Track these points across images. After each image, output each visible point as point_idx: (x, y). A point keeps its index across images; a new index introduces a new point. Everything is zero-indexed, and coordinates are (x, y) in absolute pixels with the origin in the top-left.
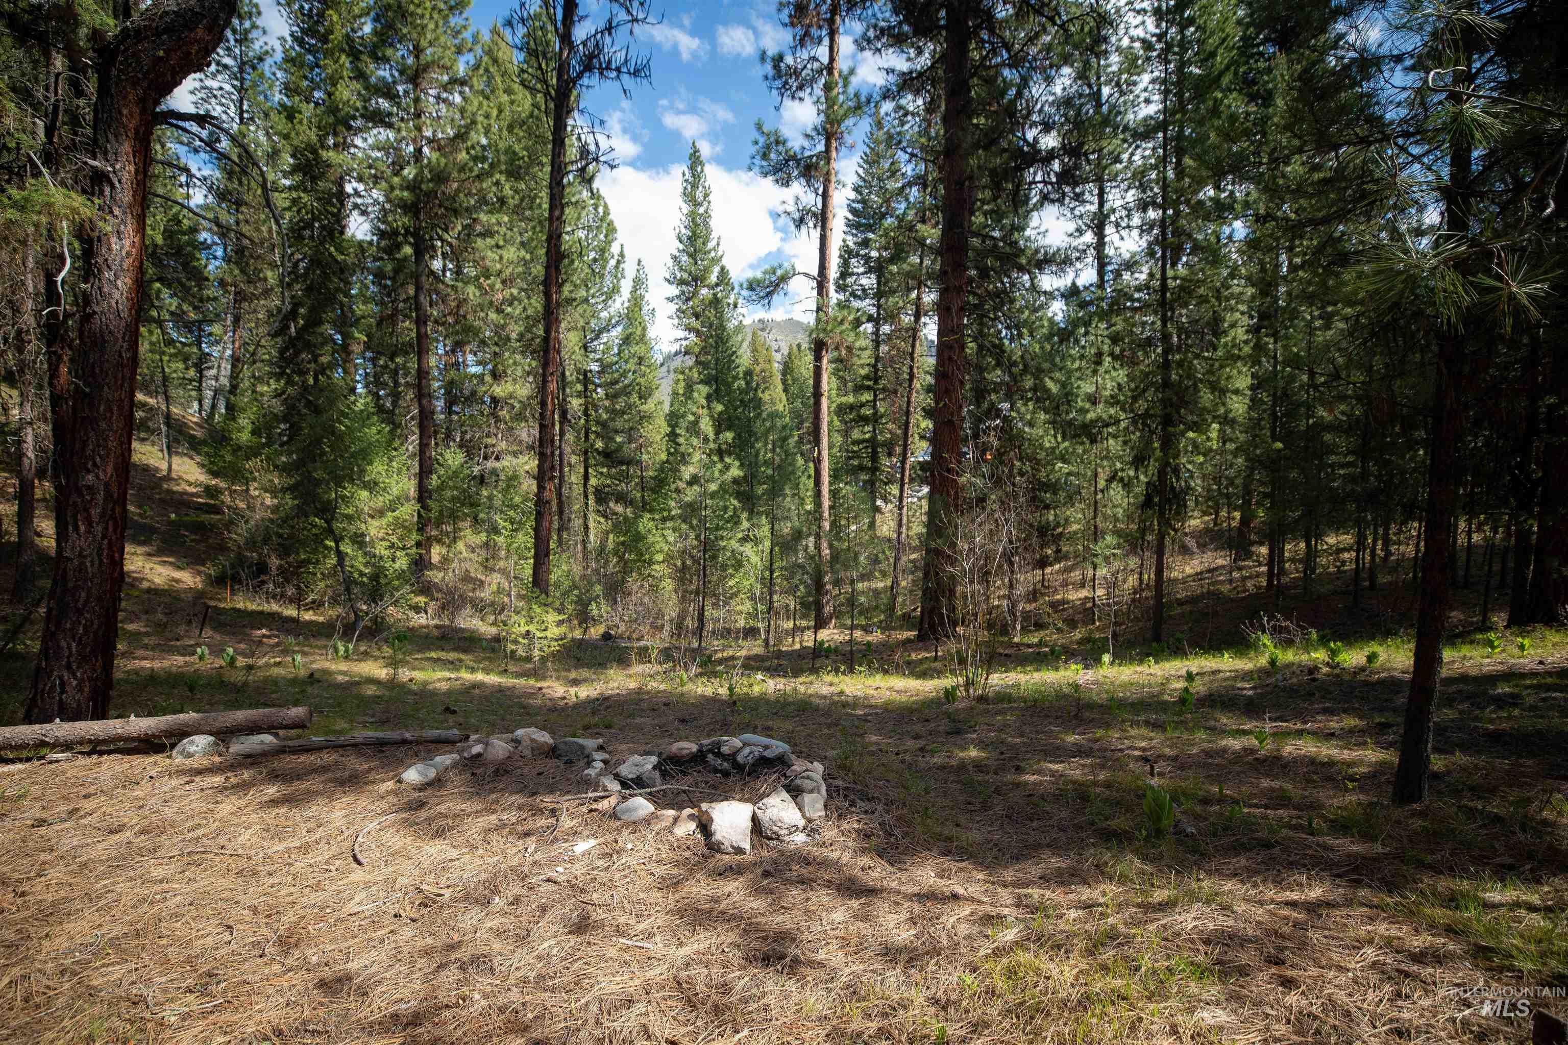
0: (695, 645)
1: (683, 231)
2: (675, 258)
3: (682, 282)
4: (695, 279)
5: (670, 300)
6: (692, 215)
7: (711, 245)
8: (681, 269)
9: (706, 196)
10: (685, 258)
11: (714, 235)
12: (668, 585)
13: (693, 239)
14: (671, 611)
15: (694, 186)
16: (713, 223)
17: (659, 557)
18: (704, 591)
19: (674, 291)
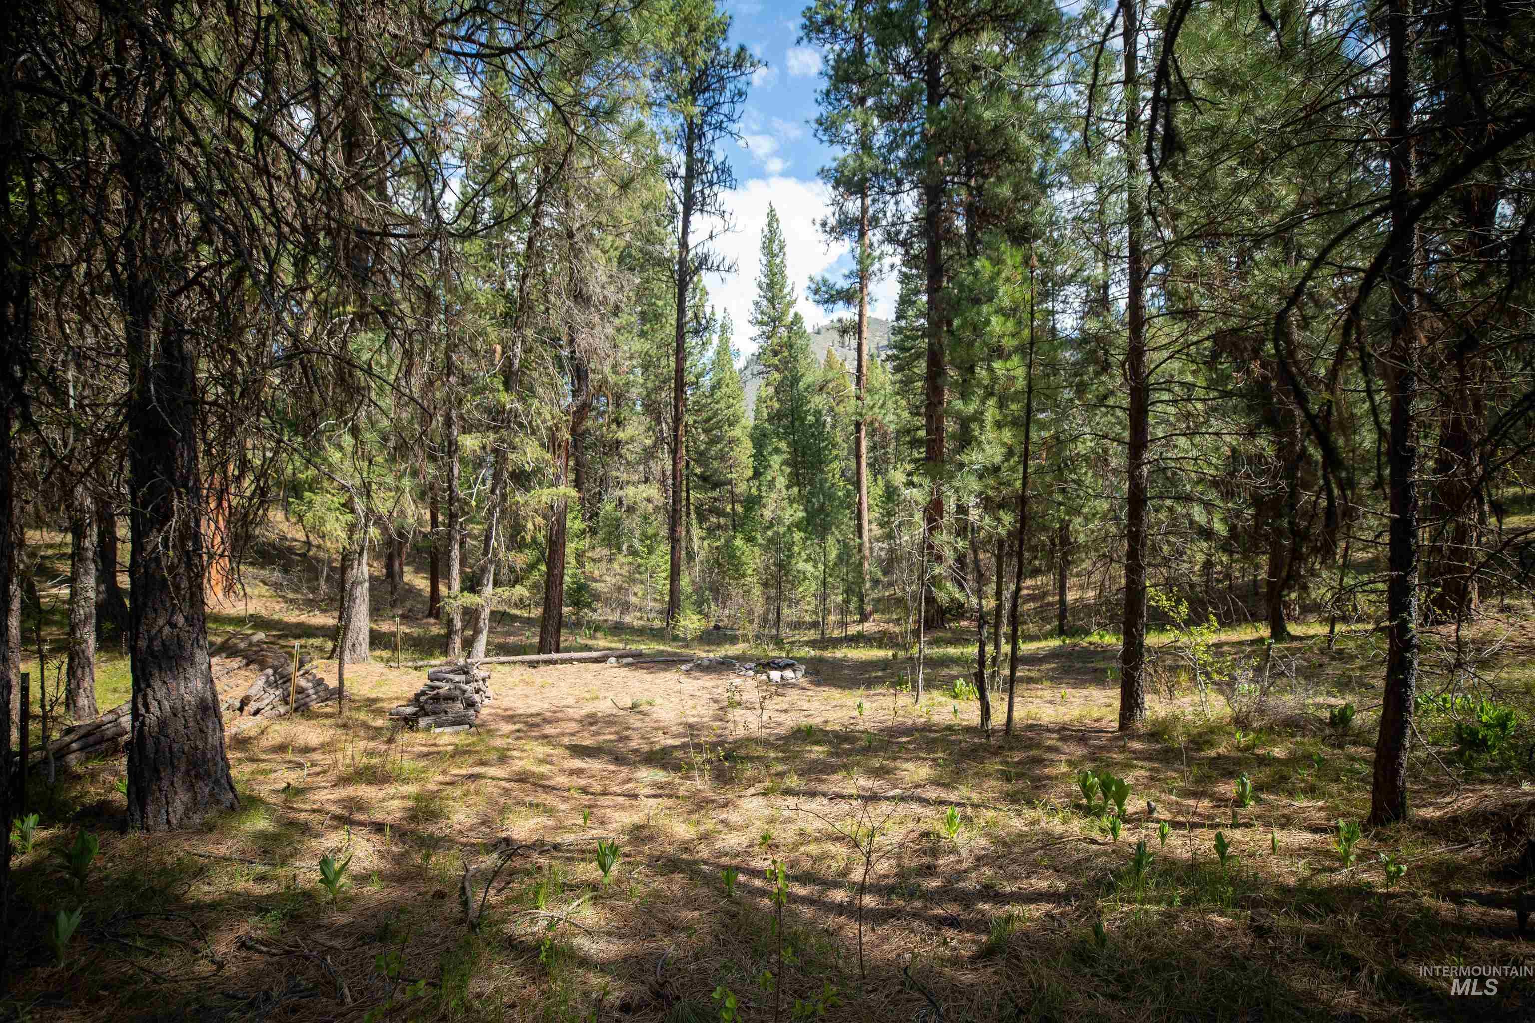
0: (774, 632)
1: (763, 279)
2: (756, 303)
3: (761, 323)
4: (774, 321)
5: (753, 339)
6: (770, 264)
7: (786, 291)
8: (762, 313)
9: (782, 249)
10: (765, 303)
11: (789, 282)
12: (757, 592)
13: (771, 286)
14: (759, 610)
15: (772, 241)
16: (788, 272)
17: (749, 572)
18: (780, 597)
19: (756, 330)
